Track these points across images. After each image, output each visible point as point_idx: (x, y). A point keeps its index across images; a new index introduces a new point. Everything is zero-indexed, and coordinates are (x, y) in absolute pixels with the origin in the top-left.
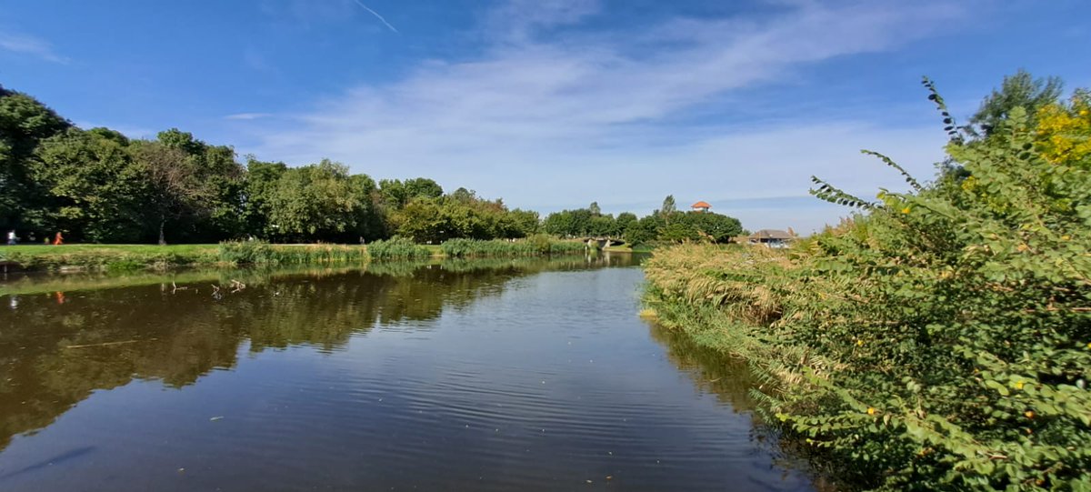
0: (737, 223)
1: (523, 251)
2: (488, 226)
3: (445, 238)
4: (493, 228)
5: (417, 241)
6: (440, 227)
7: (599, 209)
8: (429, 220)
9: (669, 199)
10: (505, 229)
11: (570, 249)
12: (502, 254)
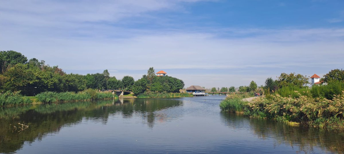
0: (182, 82)
1: (84, 99)
2: (59, 84)
3: (38, 91)
4: (62, 85)
5: (23, 94)
6: (35, 84)
7: (109, 74)
8: (28, 79)
9: (151, 70)
10: (69, 85)
11: (106, 97)
12: (73, 101)
